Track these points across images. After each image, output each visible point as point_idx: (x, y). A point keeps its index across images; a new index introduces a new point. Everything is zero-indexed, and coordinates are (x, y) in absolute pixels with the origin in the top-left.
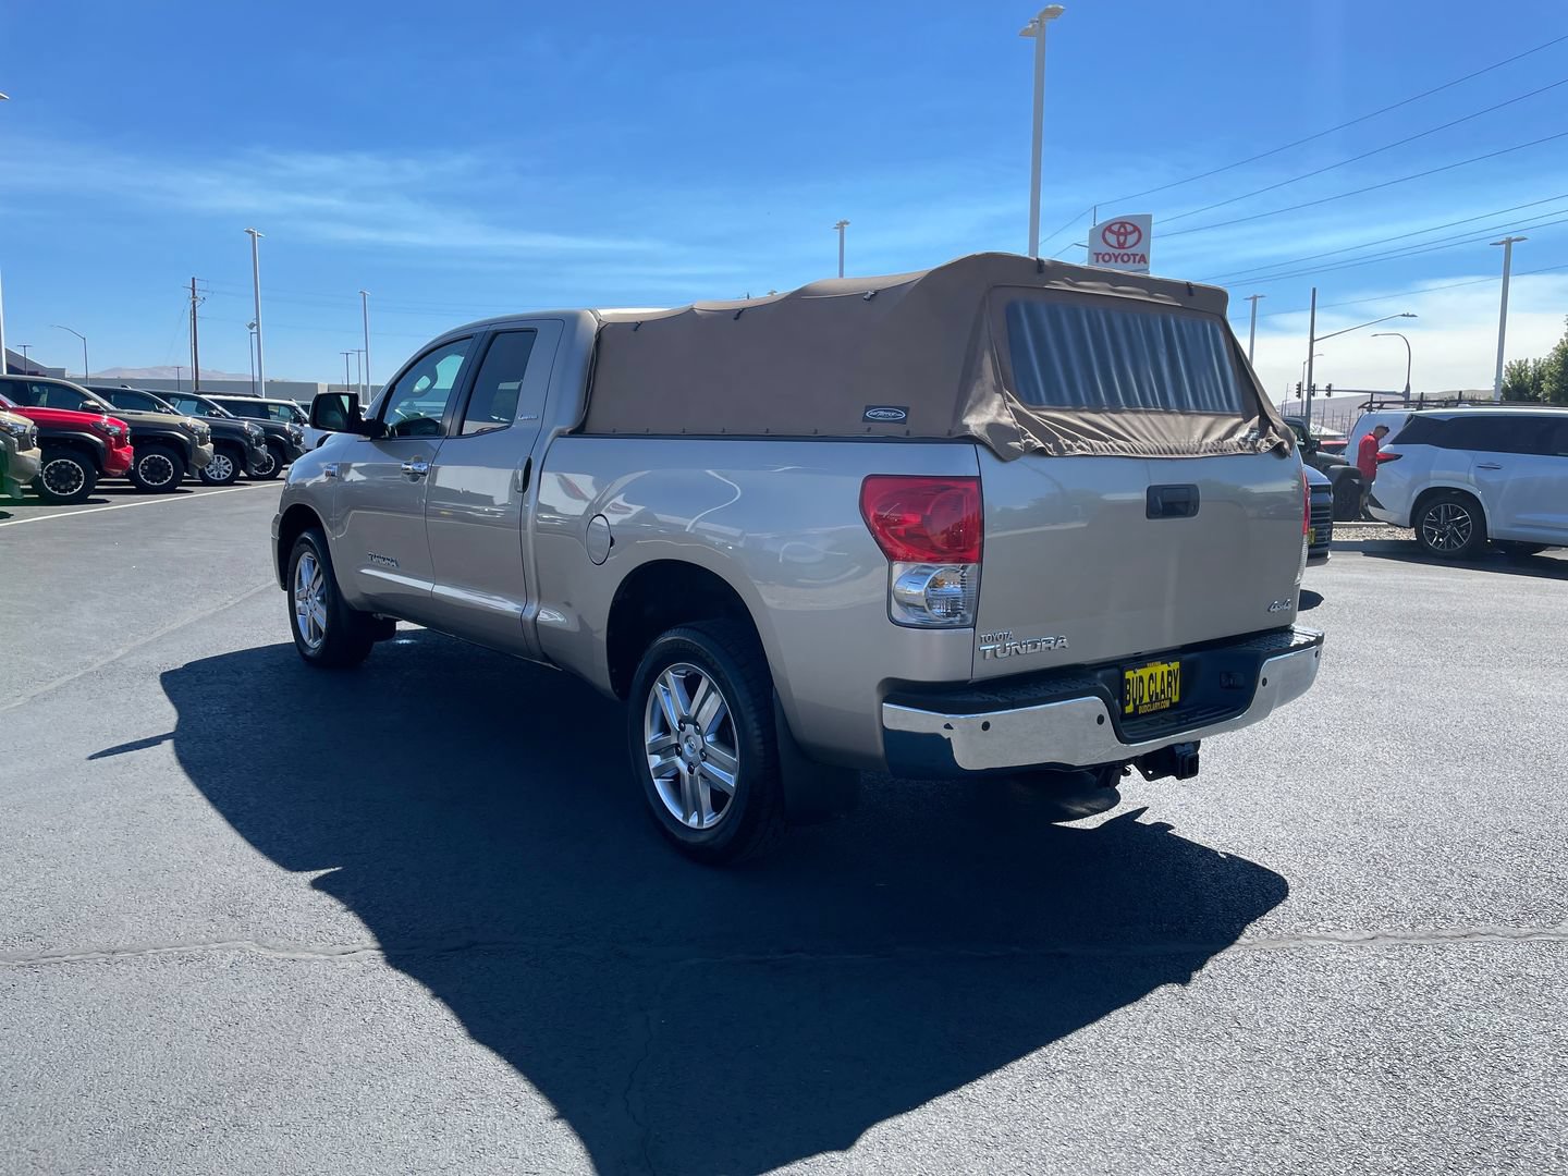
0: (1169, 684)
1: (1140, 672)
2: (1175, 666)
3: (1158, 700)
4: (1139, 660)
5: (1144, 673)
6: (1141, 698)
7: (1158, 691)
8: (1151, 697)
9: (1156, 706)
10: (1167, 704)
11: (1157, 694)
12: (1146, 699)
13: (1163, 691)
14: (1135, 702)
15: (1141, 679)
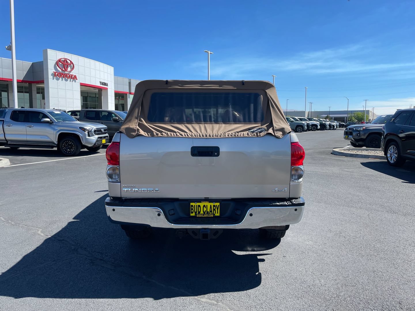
0: (214, 210)
1: (198, 204)
2: (218, 204)
4: (199, 200)
5: (203, 204)
6: (199, 212)
7: (209, 210)
8: (204, 212)
9: (206, 216)
10: (212, 216)
11: (208, 212)
12: (202, 212)
13: (211, 211)
14: (196, 213)
15: (199, 206)
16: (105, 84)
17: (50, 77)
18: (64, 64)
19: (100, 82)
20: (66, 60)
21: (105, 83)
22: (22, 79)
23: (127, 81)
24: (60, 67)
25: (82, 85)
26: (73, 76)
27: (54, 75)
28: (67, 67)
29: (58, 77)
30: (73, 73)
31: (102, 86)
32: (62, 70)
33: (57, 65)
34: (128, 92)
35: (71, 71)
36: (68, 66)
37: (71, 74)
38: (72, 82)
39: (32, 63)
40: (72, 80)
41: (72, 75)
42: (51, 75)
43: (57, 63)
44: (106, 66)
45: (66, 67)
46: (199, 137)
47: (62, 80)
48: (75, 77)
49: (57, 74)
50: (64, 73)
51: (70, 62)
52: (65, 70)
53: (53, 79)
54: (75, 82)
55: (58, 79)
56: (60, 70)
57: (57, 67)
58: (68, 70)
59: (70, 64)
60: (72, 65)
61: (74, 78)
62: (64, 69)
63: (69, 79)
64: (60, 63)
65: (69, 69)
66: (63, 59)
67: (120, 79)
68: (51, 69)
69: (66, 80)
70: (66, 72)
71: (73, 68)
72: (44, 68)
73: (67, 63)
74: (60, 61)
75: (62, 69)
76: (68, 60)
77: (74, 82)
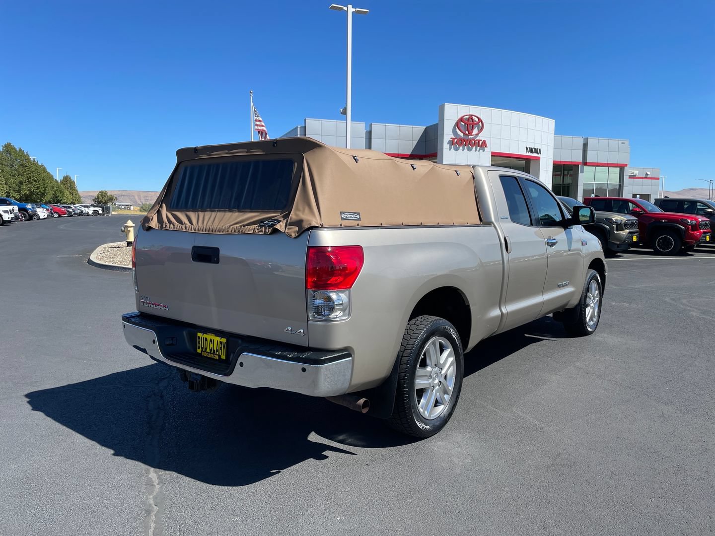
0: (221, 348)
1: (205, 336)
2: (224, 340)
3: (214, 353)
4: (206, 330)
5: (209, 337)
6: (206, 349)
7: (215, 349)
8: (211, 350)
9: (211, 356)
10: (217, 357)
11: (214, 351)
12: (208, 350)
13: (217, 351)
14: (202, 348)
15: (206, 339)
16: (536, 151)
17: (446, 146)
18: (468, 124)
19: (527, 148)
20: (471, 118)
21: (535, 149)
22: (410, 153)
23: (580, 141)
24: (462, 129)
25: (494, 155)
26: (481, 142)
27: (451, 143)
28: (473, 129)
29: (458, 146)
30: (481, 137)
31: (529, 154)
32: (464, 134)
33: (458, 127)
34: (581, 161)
35: (477, 135)
36: (474, 126)
37: (478, 138)
38: (479, 151)
39: (426, 128)
40: (478, 148)
41: (479, 141)
42: (448, 144)
43: (457, 124)
44: (539, 119)
45: (470, 130)
46: (190, 231)
47: (463, 150)
48: (484, 142)
49: (456, 140)
50: (466, 138)
51: (477, 120)
52: (469, 133)
53: (450, 149)
54: (484, 151)
55: (456, 149)
56: (462, 134)
57: (458, 130)
58: (473, 134)
59: (478, 123)
60: (480, 123)
61: (483, 145)
62: (467, 132)
63: (474, 147)
64: (462, 123)
65: (475, 131)
66: (468, 117)
67: (567, 139)
68: (448, 134)
69: (470, 150)
70: (470, 137)
71: (481, 130)
72: (439, 133)
73: (473, 122)
74: (461, 120)
75: (464, 132)
76: (474, 117)
77: (481, 151)
